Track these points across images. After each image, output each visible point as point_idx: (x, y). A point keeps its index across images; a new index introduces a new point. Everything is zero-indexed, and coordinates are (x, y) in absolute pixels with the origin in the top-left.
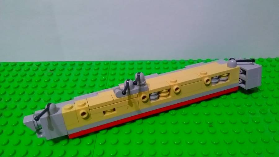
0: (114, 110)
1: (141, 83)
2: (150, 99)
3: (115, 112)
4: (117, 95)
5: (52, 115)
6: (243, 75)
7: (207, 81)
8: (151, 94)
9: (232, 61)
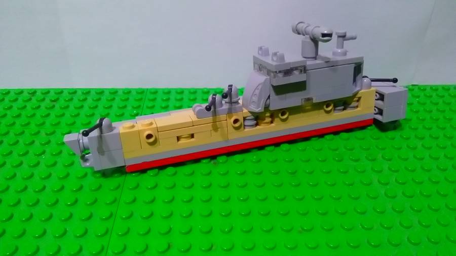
0: (192, 136)
1: (233, 100)
2: (244, 125)
3: (192, 140)
4: (199, 114)
5: (106, 134)
6: (380, 102)
7: (327, 106)
8: (246, 117)
9: (365, 80)
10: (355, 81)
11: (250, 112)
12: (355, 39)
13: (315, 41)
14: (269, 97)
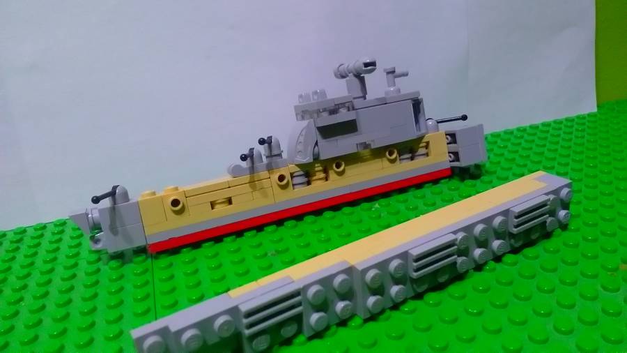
0: (230, 201)
1: (274, 153)
2: (293, 184)
3: (231, 206)
5: (120, 205)
6: (453, 146)
7: (391, 154)
8: (294, 173)
9: (430, 123)
10: (417, 121)
11: (297, 165)
12: (407, 75)
13: (360, 77)
14: (316, 144)
